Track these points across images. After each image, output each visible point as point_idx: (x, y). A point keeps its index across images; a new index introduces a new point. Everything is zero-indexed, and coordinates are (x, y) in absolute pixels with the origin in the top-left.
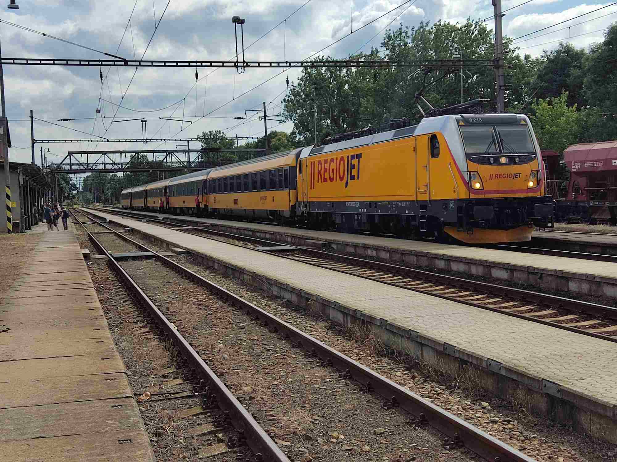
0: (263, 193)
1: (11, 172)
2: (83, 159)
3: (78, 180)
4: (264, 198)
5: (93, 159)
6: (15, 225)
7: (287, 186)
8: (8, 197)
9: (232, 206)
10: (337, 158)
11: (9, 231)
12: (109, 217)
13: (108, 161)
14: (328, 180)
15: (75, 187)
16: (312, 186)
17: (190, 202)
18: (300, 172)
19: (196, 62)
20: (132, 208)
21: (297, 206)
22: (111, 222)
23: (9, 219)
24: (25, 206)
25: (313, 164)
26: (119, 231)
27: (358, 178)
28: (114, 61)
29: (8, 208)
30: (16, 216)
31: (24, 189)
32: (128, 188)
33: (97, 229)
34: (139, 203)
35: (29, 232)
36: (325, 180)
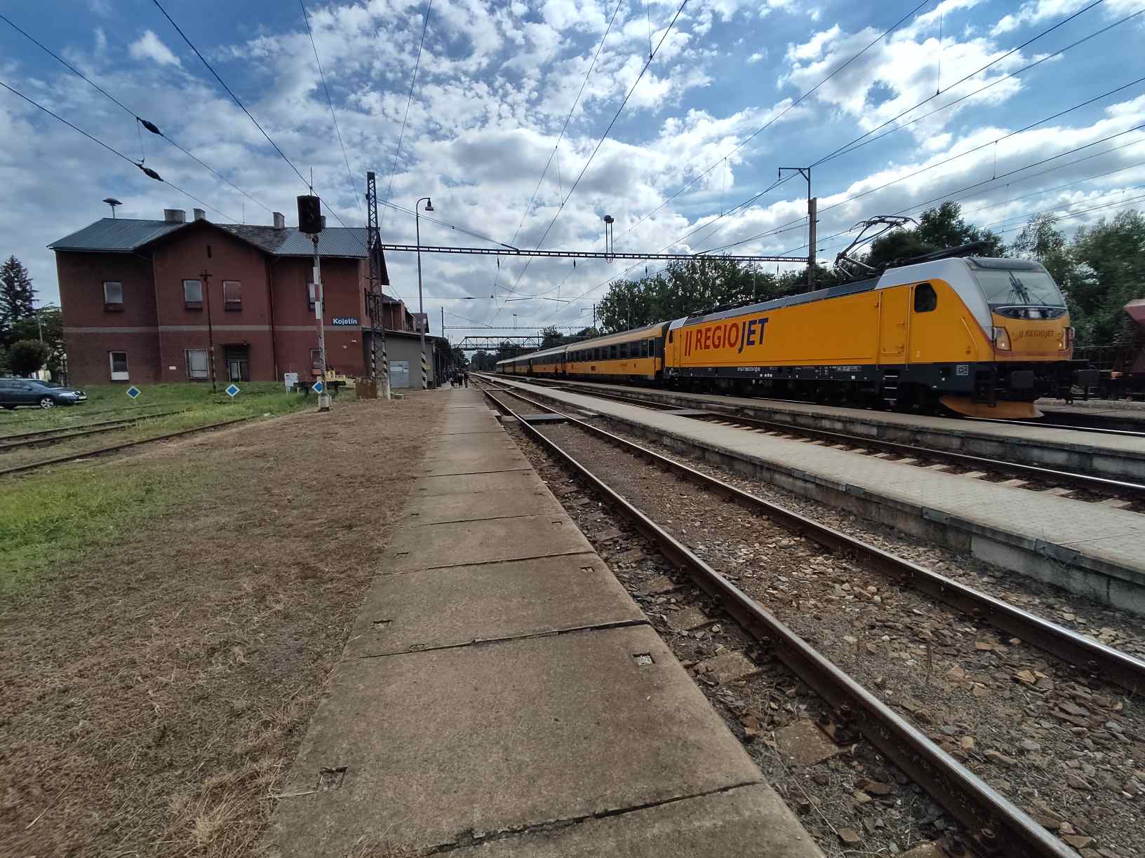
0: (624, 361)
1: (426, 343)
2: (474, 341)
3: (469, 355)
4: (625, 365)
5: (480, 341)
6: (429, 383)
7: (651, 355)
8: (423, 361)
9: (590, 372)
10: (726, 326)
11: (424, 388)
12: (493, 379)
13: (490, 343)
14: (711, 346)
15: (467, 360)
16: (687, 352)
17: (550, 369)
18: (671, 341)
19: (574, 253)
20: (504, 373)
21: (665, 371)
22: (495, 382)
23: (424, 379)
24: (436, 369)
25: (689, 334)
26: (506, 389)
27: (761, 343)
28: (509, 251)
29: (423, 370)
30: (430, 377)
31: (436, 357)
32: (501, 360)
33: (488, 388)
34: (509, 370)
35: (439, 389)
36: (707, 347)
